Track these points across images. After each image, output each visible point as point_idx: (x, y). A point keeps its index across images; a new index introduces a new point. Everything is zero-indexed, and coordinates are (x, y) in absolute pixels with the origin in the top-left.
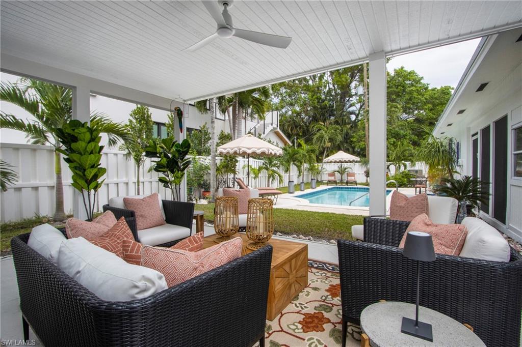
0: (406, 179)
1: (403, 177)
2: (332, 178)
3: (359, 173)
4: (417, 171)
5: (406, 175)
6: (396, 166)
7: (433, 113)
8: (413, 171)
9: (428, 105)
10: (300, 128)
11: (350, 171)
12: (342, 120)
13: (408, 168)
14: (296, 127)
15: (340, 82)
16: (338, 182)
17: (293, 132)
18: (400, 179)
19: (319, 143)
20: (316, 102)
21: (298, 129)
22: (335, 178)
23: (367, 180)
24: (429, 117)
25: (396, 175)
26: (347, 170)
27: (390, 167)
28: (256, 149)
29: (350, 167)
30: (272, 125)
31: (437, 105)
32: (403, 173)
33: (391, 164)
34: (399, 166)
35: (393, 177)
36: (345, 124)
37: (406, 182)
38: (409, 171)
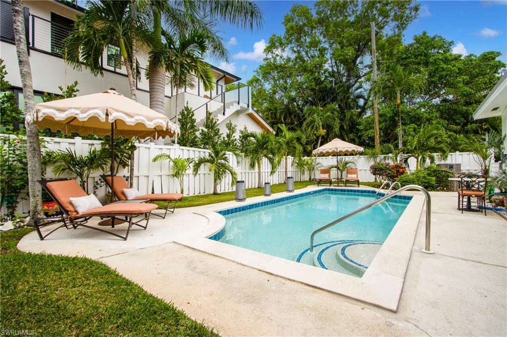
0: (434, 178)
1: (429, 175)
2: (326, 176)
3: (365, 169)
4: (451, 167)
5: (434, 172)
6: (417, 158)
7: (470, 88)
8: (446, 165)
9: (462, 77)
10: (295, 116)
11: (352, 166)
12: (346, 104)
13: (437, 162)
14: (290, 114)
15: (343, 56)
16: (333, 180)
17: (287, 121)
18: (424, 177)
19: (309, 129)
20: (313, 84)
21: (293, 117)
22: (329, 176)
23: (376, 179)
24: (465, 93)
25: (418, 171)
26: (348, 165)
27: (409, 161)
28: (77, 112)
29: (353, 161)
30: (239, 103)
31: (477, 76)
32: (428, 169)
33: (410, 156)
34: (423, 158)
35: (413, 174)
36: (350, 109)
37: (434, 183)
38: (438, 165)
